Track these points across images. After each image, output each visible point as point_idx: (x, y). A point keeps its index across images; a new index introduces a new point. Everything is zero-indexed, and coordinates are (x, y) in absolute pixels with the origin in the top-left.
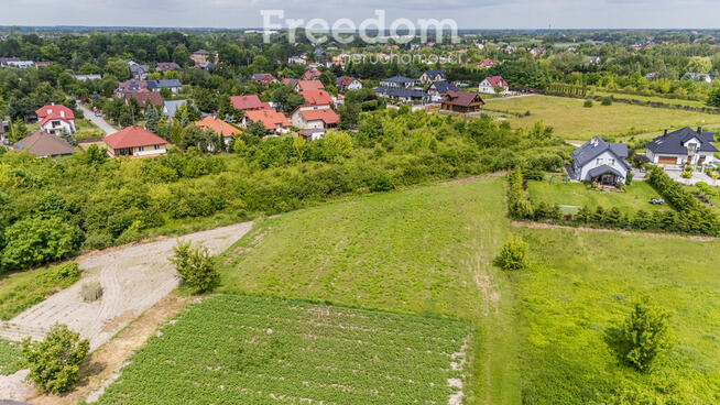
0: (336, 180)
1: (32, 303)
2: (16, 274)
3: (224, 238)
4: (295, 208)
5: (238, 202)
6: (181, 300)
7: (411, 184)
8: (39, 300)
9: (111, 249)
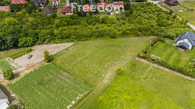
0: (100, 33)
1: (19, 57)
2: (22, 48)
3: (64, 46)
4: (86, 40)
5: (73, 36)
6: (43, 63)
7: (124, 36)
8: (21, 56)
9: (41, 45)
